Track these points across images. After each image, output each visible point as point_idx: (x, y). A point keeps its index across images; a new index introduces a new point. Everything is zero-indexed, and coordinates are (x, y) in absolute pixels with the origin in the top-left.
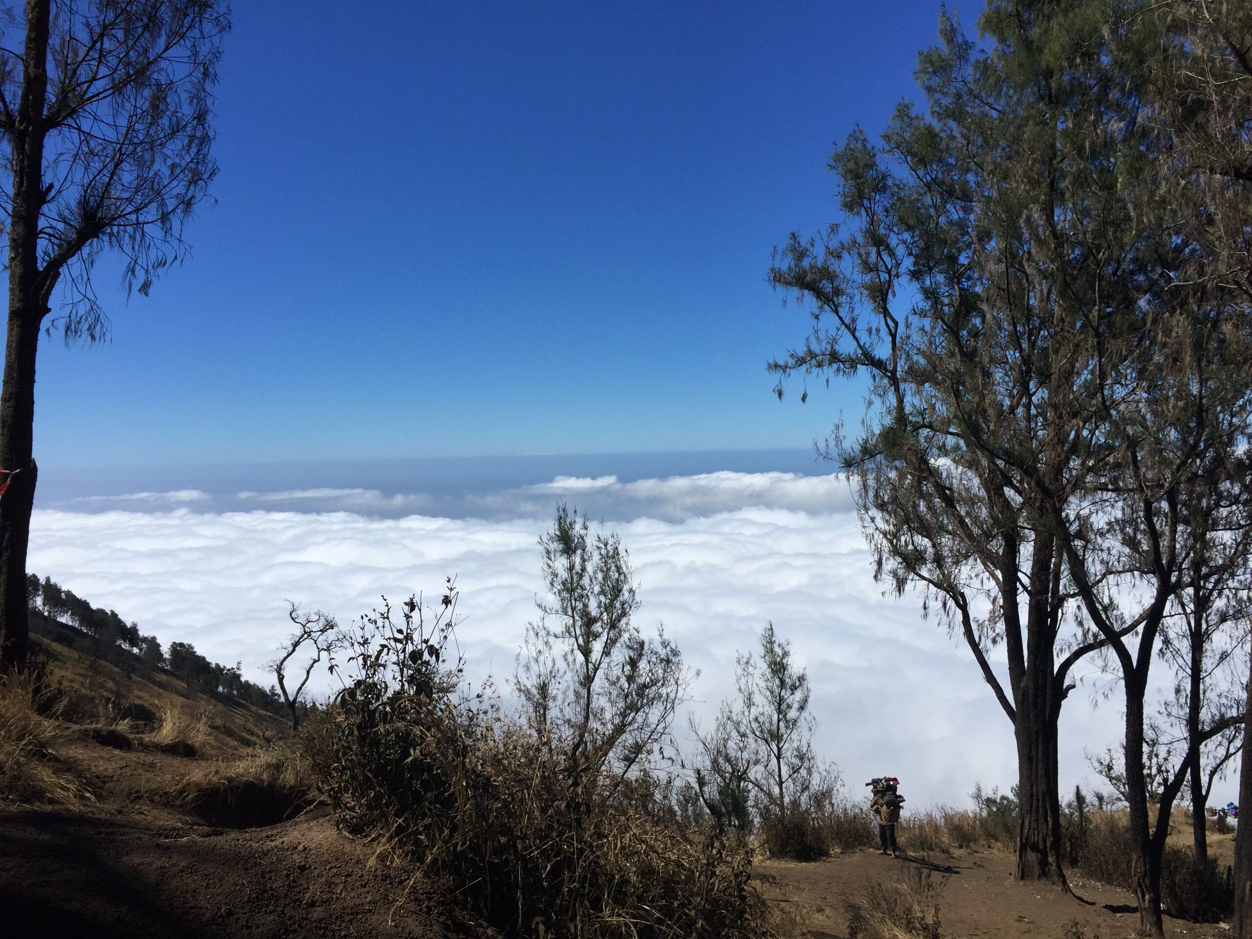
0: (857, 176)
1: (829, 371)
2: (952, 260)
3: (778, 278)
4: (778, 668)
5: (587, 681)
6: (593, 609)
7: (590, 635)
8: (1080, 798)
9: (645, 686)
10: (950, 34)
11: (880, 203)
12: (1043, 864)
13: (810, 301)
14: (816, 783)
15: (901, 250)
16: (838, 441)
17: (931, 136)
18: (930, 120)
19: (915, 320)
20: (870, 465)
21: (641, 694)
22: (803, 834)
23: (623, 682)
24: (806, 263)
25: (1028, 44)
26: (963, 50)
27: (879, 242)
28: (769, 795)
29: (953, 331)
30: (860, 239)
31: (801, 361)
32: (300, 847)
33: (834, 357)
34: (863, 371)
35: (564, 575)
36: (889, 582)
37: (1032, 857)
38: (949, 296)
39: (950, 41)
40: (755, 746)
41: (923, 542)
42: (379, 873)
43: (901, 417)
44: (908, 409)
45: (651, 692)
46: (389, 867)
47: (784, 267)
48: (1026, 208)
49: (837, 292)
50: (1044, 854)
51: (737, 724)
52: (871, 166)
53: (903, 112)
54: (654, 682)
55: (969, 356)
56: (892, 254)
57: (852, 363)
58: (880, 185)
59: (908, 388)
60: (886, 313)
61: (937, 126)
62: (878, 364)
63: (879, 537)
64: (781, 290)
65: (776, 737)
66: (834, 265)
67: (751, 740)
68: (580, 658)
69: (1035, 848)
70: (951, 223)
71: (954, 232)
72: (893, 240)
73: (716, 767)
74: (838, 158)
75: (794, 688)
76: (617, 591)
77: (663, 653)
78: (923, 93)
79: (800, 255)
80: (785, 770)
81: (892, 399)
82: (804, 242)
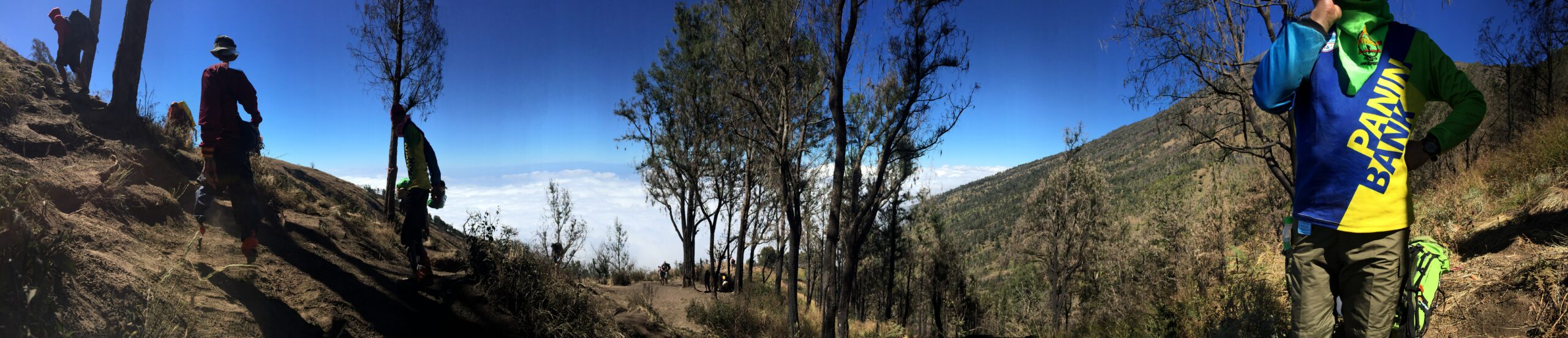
0: (640, 83)
1: (633, 141)
2: (668, 109)
3: (616, 113)
4: (619, 229)
5: (559, 231)
6: (561, 210)
7: (559, 218)
8: (701, 262)
9: (576, 233)
10: (669, 45)
11: (648, 91)
12: (690, 282)
13: (627, 120)
14: (629, 263)
15: (653, 106)
16: (635, 163)
17: (662, 74)
18: (662, 68)
19: (658, 126)
20: (644, 169)
21: (575, 236)
22: (623, 278)
23: (570, 232)
24: (625, 108)
25: (689, 51)
26: (672, 50)
27: (647, 103)
28: (616, 266)
29: (669, 130)
30: (641, 102)
31: (624, 138)
33: (634, 137)
34: (643, 141)
35: (552, 199)
36: (650, 203)
37: (687, 280)
38: (667, 119)
39: (668, 47)
40: (612, 253)
41: (659, 191)
43: (653, 155)
44: (655, 152)
45: (578, 235)
47: (618, 110)
49: (635, 117)
50: (690, 279)
51: (606, 246)
52: (645, 80)
53: (654, 65)
54: (579, 232)
55: (672, 137)
56: (651, 107)
57: (640, 139)
58: (648, 86)
59: (655, 146)
60: (649, 124)
61: (664, 70)
62: (647, 139)
63: (647, 190)
64: (618, 116)
65: (618, 249)
66: (634, 110)
67: (610, 250)
68: (556, 224)
69: (687, 278)
70: (669, 99)
71: (669, 101)
72: (651, 103)
73: (599, 258)
74: (635, 77)
75: (623, 235)
76: (568, 204)
77: (582, 223)
78: (660, 61)
79: (624, 106)
80: (621, 259)
81: (651, 150)
82: (625, 102)
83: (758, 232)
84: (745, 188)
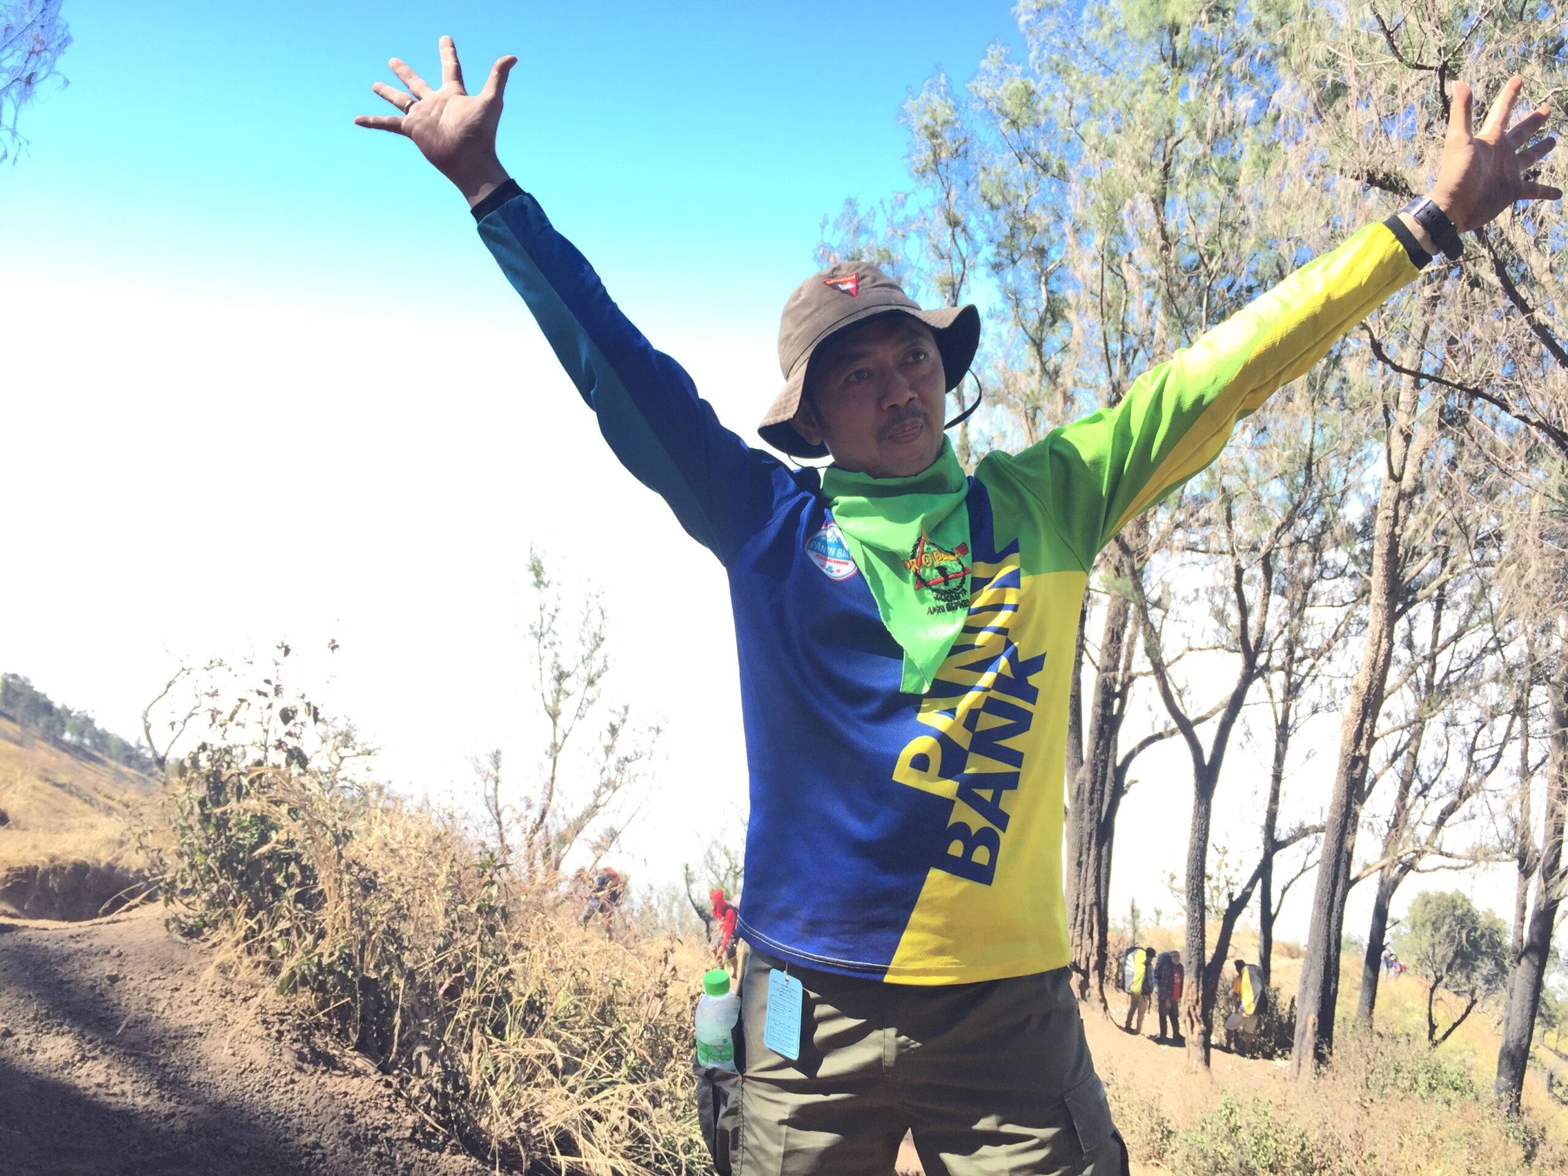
5: (553, 749)
7: (561, 693)
9: (627, 759)
12: (1084, 986)
15: (980, 236)
17: (1028, 92)
21: (621, 769)
24: (863, 241)
29: (1035, 342)
30: (931, 216)
32: (114, 952)
38: (1035, 302)
42: (217, 987)
46: (232, 981)
48: (1131, 197)
50: (1086, 974)
52: (952, 123)
55: (1051, 375)
56: (969, 238)
71: (1046, 218)
72: (973, 223)
73: (709, 861)
76: (599, 640)
79: (857, 229)
82: (863, 211)
83: (1414, 815)
84: (1365, 612)
